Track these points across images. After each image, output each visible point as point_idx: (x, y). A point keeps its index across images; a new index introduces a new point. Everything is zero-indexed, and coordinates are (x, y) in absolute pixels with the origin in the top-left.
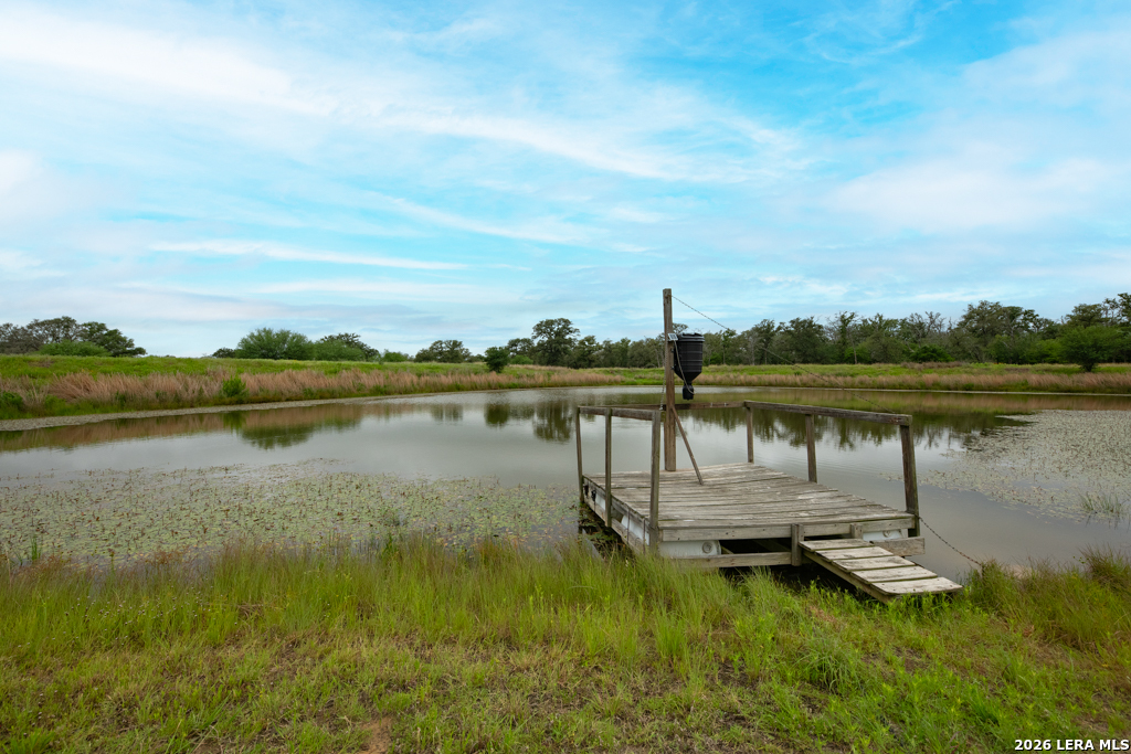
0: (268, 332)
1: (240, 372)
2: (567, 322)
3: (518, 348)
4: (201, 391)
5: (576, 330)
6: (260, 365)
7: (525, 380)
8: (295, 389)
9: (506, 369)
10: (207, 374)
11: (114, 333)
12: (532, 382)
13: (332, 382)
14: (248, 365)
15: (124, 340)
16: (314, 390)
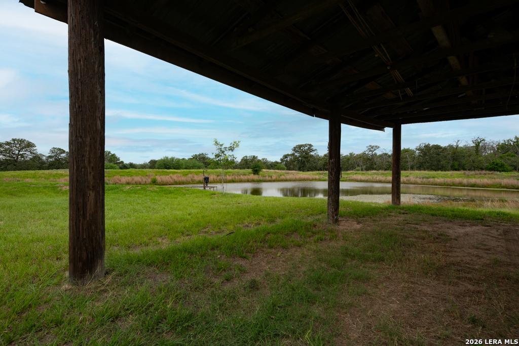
0: (167, 158)
1: (156, 175)
2: (311, 145)
3: (288, 159)
4: (146, 182)
5: (315, 150)
6: (163, 172)
7: (267, 178)
8: (171, 181)
9: (261, 173)
10: (147, 176)
11: (113, 155)
12: (270, 179)
13: (184, 179)
14: (159, 172)
15: (116, 158)
16: (178, 181)
